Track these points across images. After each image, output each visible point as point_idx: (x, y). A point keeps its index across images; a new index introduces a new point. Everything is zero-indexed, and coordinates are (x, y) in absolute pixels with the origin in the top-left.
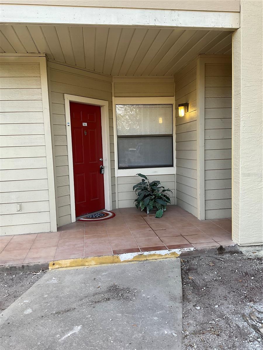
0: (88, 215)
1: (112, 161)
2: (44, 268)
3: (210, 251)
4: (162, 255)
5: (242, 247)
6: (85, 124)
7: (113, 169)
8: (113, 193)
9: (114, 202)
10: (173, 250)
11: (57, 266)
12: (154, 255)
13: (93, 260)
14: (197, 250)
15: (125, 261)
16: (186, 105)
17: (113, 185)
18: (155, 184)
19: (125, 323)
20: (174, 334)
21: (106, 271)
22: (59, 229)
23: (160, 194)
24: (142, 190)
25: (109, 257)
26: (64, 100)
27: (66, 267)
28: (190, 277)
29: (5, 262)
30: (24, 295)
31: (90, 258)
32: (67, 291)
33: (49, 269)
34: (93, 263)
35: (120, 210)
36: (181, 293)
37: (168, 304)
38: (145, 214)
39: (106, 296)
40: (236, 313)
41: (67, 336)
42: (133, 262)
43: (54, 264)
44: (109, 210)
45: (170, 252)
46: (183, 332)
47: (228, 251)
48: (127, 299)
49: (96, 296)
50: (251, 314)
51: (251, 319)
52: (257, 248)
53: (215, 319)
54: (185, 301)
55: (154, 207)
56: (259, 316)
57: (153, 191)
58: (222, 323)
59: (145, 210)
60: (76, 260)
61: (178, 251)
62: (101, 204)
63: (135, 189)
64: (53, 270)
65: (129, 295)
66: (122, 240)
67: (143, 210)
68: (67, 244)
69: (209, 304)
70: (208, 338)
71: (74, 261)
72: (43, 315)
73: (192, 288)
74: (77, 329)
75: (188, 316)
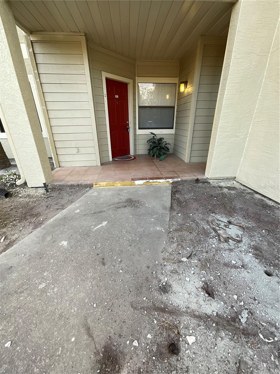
0: (120, 157)
1: (135, 124)
2: (91, 186)
3: (191, 181)
4: (161, 183)
5: (211, 180)
6: (117, 96)
7: (135, 129)
8: (135, 145)
9: (135, 150)
10: (168, 180)
11: (98, 186)
12: (156, 182)
13: (119, 183)
14: (182, 180)
15: (138, 185)
16: (186, 83)
17: (135, 140)
18: (161, 139)
19: (134, 221)
20: (163, 230)
21: (126, 190)
22: (101, 164)
23: (163, 146)
24: (153, 143)
25: (129, 182)
26: (102, 76)
27: (104, 186)
28: (176, 196)
29: (68, 182)
30: (77, 202)
31: (117, 182)
32: (102, 200)
33: (93, 187)
34: (119, 185)
35: (139, 155)
36: (170, 205)
37: (161, 211)
38: (153, 158)
39: (125, 204)
40: (203, 219)
41: (98, 227)
42: (143, 186)
43: (96, 184)
44: (132, 155)
45: (166, 181)
46: (169, 229)
47: (201, 181)
48: (137, 207)
49: (119, 204)
50: (213, 221)
51: (212, 224)
52: (220, 181)
53: (189, 222)
54: (172, 210)
55: (159, 154)
56: (218, 222)
57: (159, 144)
58: (194, 225)
59: (154, 156)
60: (109, 182)
61: (171, 181)
62: (127, 151)
63: (148, 142)
64: (96, 188)
65: (138, 204)
66: (138, 172)
67: (153, 156)
68: (105, 173)
69: (187, 213)
70: (184, 234)
71: (107, 183)
72: (86, 214)
73: (177, 202)
74: (105, 223)
75: (173, 219)
